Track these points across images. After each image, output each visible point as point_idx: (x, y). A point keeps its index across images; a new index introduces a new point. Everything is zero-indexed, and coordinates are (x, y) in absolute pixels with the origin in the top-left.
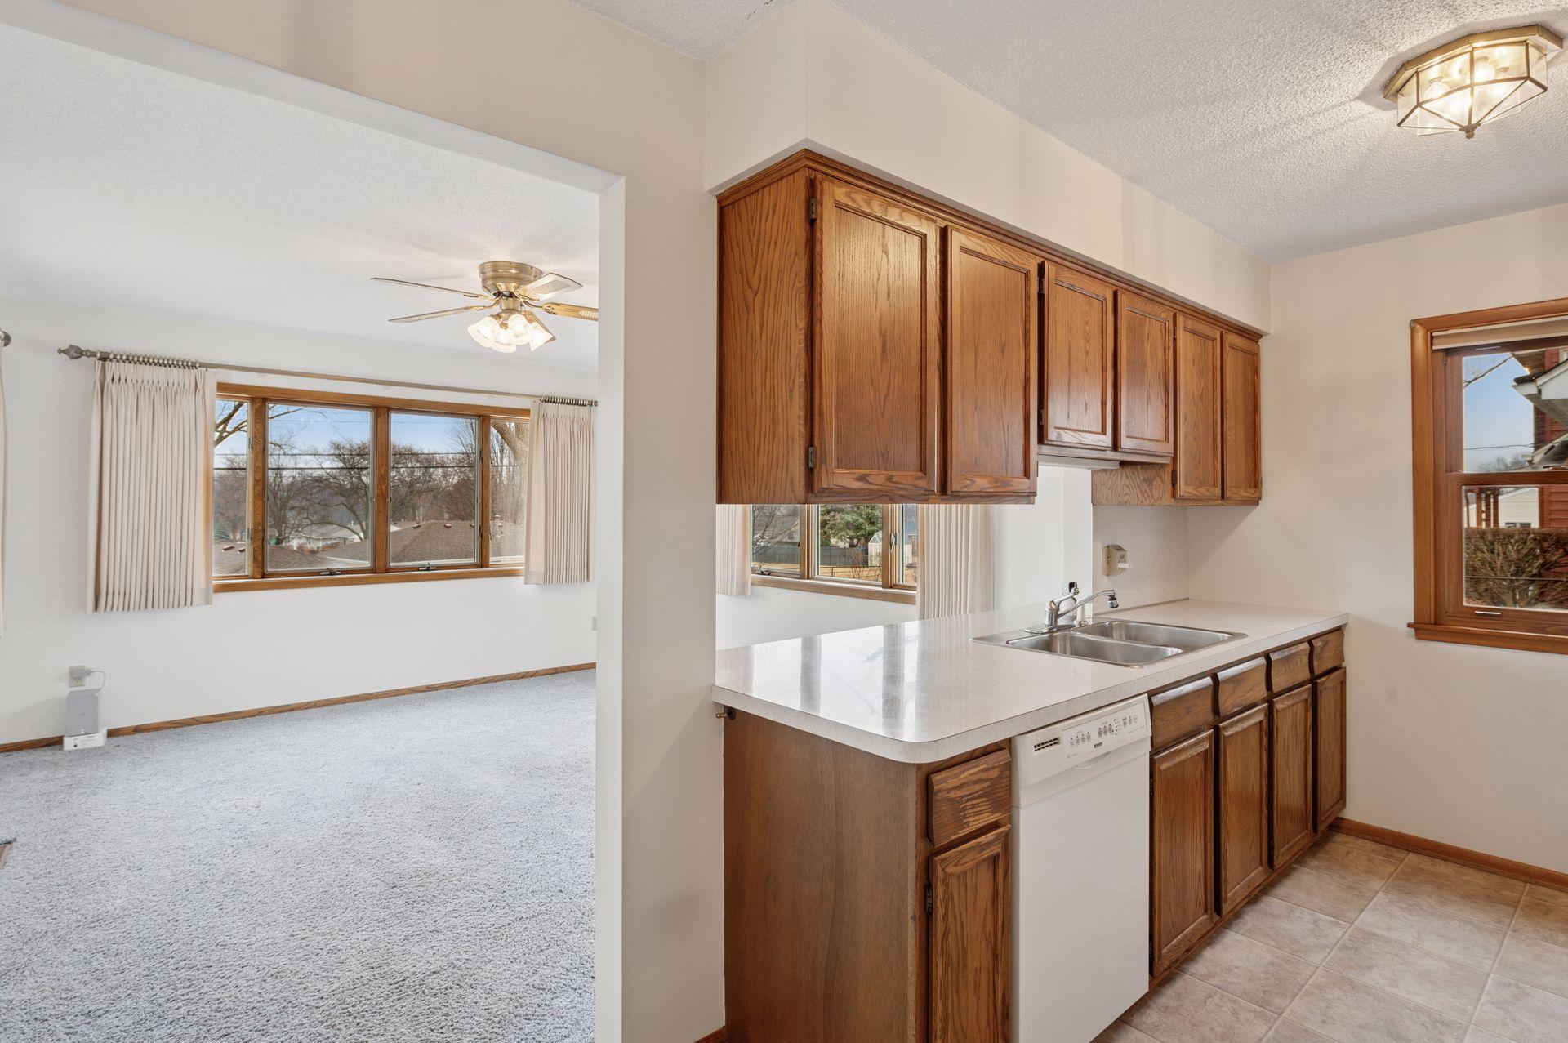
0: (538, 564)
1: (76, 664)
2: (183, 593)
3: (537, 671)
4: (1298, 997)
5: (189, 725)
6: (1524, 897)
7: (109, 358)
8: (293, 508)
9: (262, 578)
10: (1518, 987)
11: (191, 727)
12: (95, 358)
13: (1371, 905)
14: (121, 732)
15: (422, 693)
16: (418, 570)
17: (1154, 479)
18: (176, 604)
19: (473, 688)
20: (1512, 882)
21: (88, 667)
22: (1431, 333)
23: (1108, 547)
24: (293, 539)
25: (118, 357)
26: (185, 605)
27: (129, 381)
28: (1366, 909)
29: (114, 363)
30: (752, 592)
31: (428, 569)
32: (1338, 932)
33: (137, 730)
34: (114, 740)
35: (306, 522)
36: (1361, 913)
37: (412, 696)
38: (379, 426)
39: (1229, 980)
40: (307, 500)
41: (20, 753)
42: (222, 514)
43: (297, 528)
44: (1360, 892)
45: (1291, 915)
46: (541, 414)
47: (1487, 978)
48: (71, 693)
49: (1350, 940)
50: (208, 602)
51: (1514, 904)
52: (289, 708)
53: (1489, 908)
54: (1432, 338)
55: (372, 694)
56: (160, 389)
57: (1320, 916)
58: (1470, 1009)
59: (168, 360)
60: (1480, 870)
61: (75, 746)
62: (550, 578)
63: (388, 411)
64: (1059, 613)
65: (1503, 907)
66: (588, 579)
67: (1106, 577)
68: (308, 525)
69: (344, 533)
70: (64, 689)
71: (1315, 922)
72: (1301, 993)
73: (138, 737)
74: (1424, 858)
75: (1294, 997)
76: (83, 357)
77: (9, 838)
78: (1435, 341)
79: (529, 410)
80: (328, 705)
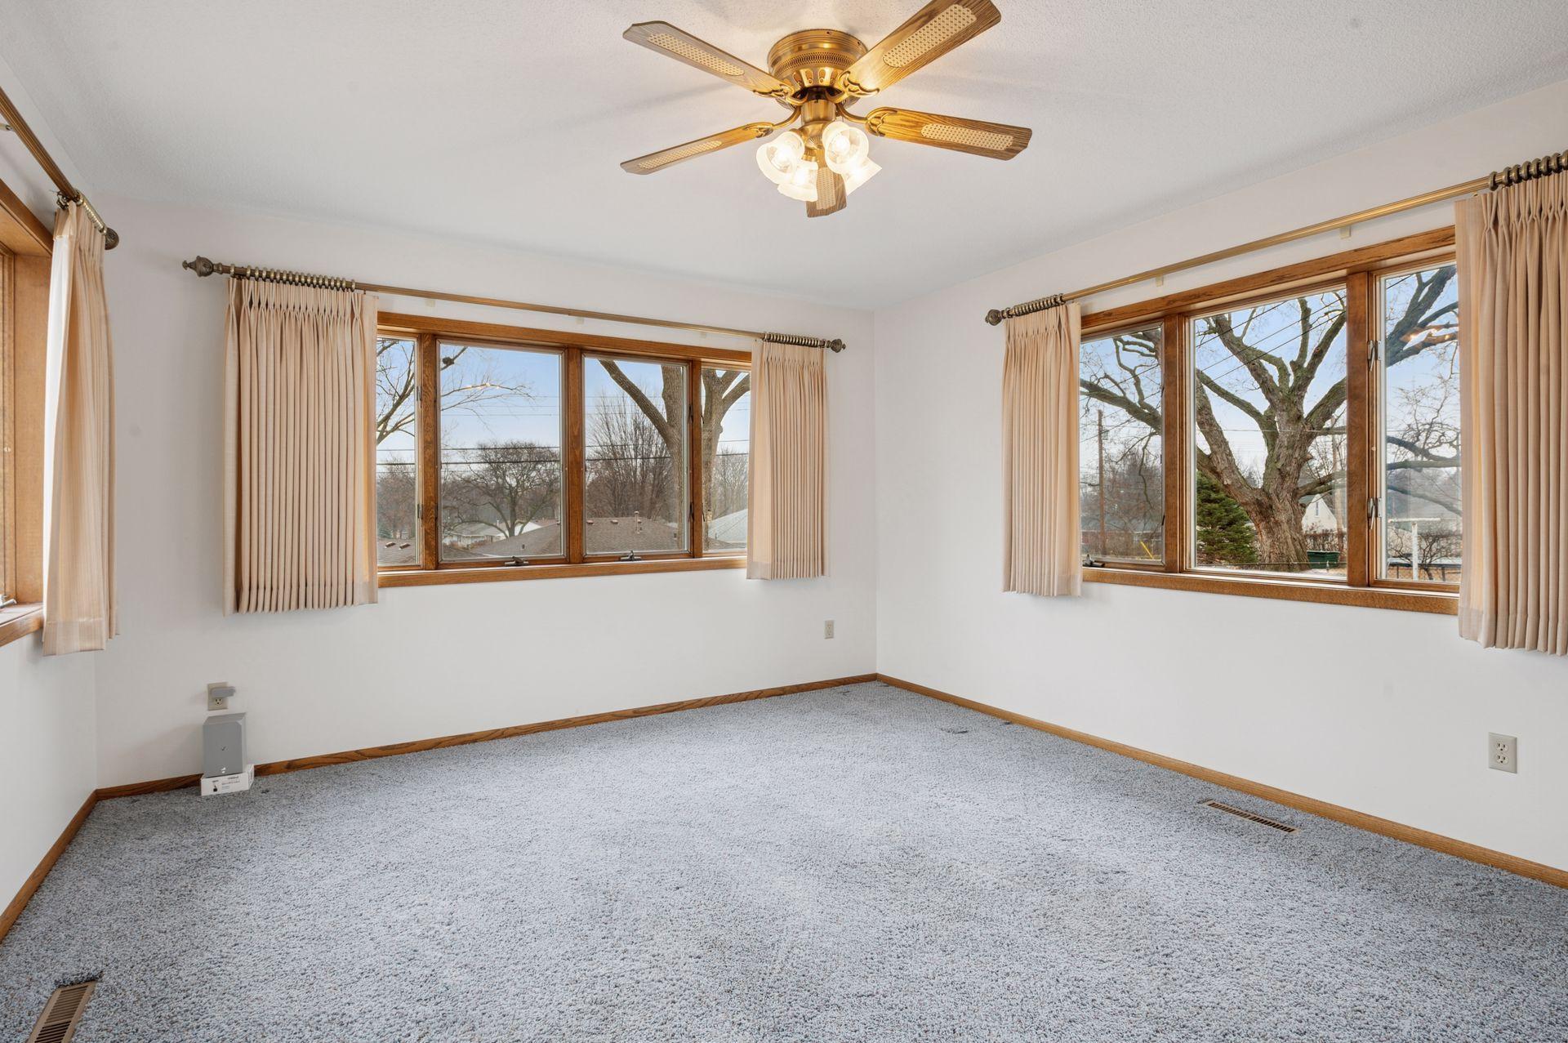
0: (763, 551)
1: (216, 680)
2: (342, 587)
3: (762, 691)
5: (354, 760)
7: (244, 275)
8: (445, 507)
9: (436, 569)
11: (356, 764)
12: (228, 275)
14: (271, 769)
15: (629, 720)
16: (620, 560)
18: (334, 603)
19: (689, 713)
21: (230, 684)
24: (445, 537)
25: (257, 274)
26: (345, 603)
27: (271, 306)
29: (252, 281)
30: (1083, 592)
31: (631, 559)
33: (291, 766)
34: (264, 781)
35: (456, 521)
37: (617, 723)
38: (571, 372)
40: (457, 500)
41: (150, 797)
42: (384, 514)
43: (449, 527)
46: (765, 356)
48: (210, 718)
50: (372, 600)
52: (473, 737)
55: (568, 720)
56: (309, 316)
59: (318, 279)
61: (215, 790)
62: (779, 572)
63: (581, 353)
66: (823, 573)
68: (460, 523)
69: (491, 531)
70: (202, 712)
73: (292, 776)
76: (214, 273)
77: (93, 971)
79: (750, 353)
80: (518, 734)
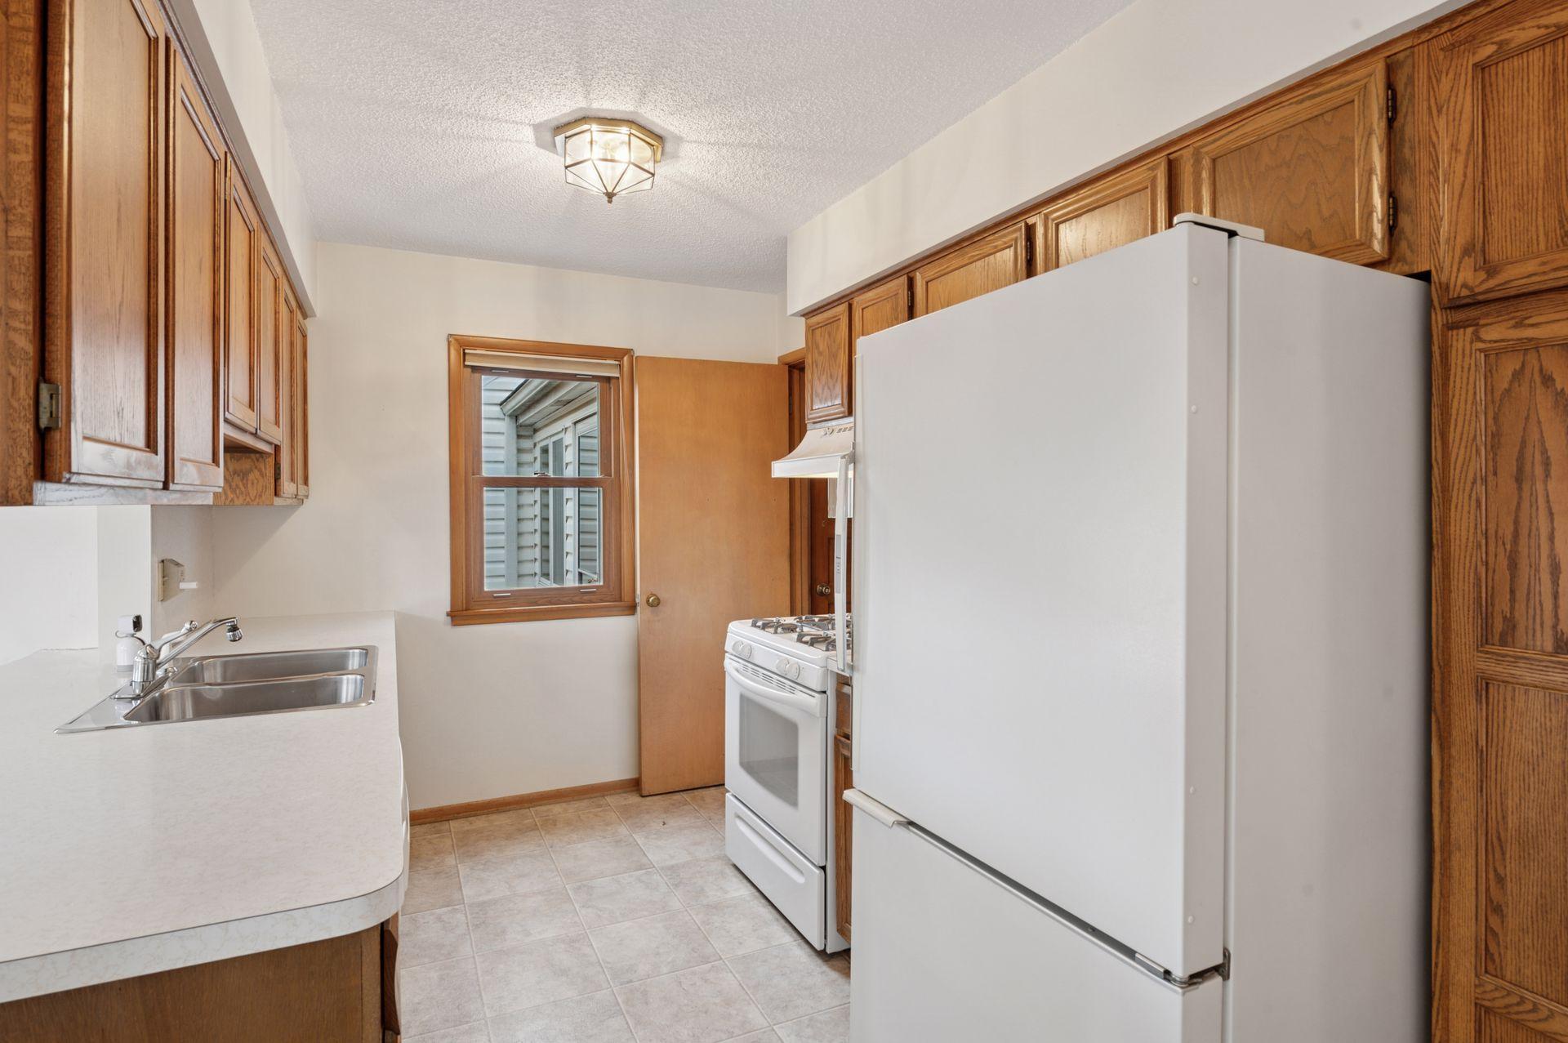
4: (483, 992)
6: (536, 820)
10: (584, 886)
13: (462, 880)
17: (251, 470)
20: (523, 811)
22: (464, 350)
23: (163, 561)
28: (463, 885)
32: (460, 916)
36: (461, 891)
39: (424, 1019)
44: (446, 873)
45: (418, 925)
47: (566, 890)
49: (474, 918)
51: (534, 828)
53: (525, 839)
54: (464, 354)
57: (438, 911)
58: (576, 919)
60: (500, 812)
64: (158, 661)
65: (532, 833)
67: (160, 603)
71: (439, 919)
72: (482, 987)
74: (462, 821)
75: (481, 995)
78: (467, 357)
